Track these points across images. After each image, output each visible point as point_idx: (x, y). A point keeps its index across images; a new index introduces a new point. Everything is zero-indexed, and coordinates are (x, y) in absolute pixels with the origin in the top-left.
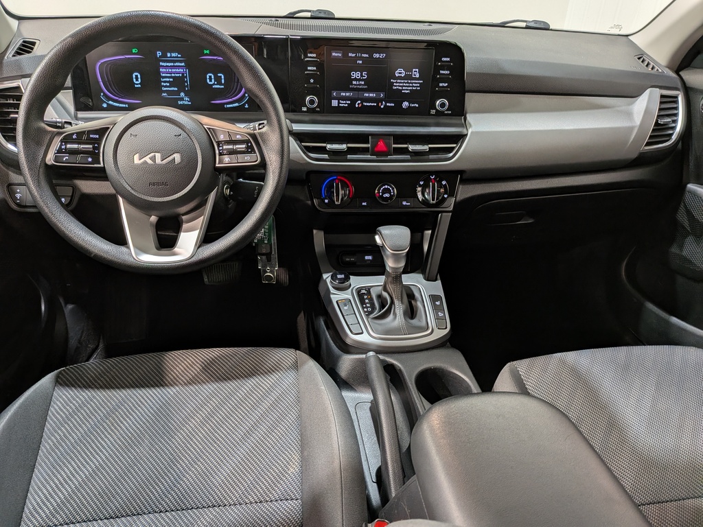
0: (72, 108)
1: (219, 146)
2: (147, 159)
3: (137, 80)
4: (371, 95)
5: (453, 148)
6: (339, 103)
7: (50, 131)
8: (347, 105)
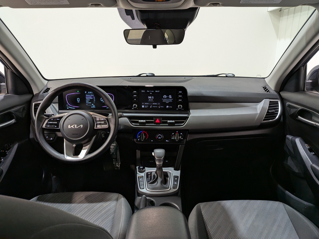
0: (57, 109)
1: (96, 122)
2: (72, 126)
3: (78, 100)
4: (155, 104)
5: (184, 122)
6: (144, 106)
7: (45, 118)
8: (147, 107)
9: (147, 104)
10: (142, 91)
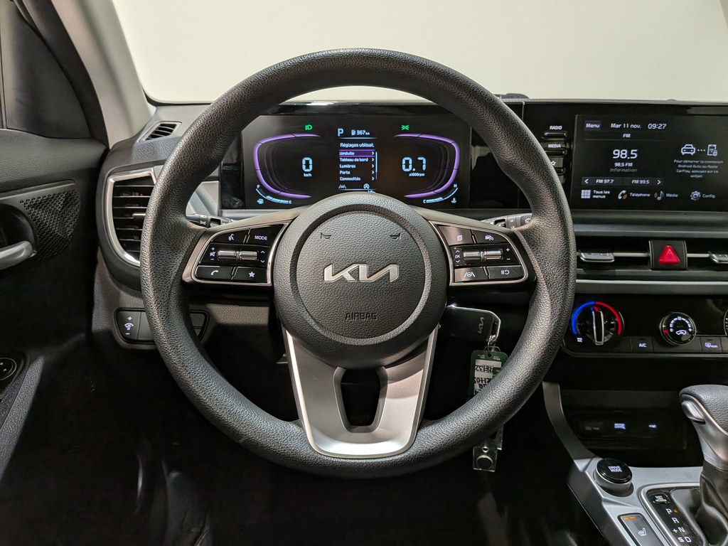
0: (215, 205)
1: (453, 254)
2: (346, 274)
3: (307, 167)
4: (643, 182)
6: (592, 194)
7: (194, 230)
8: (604, 197)
9: (606, 181)
10: (588, 125)
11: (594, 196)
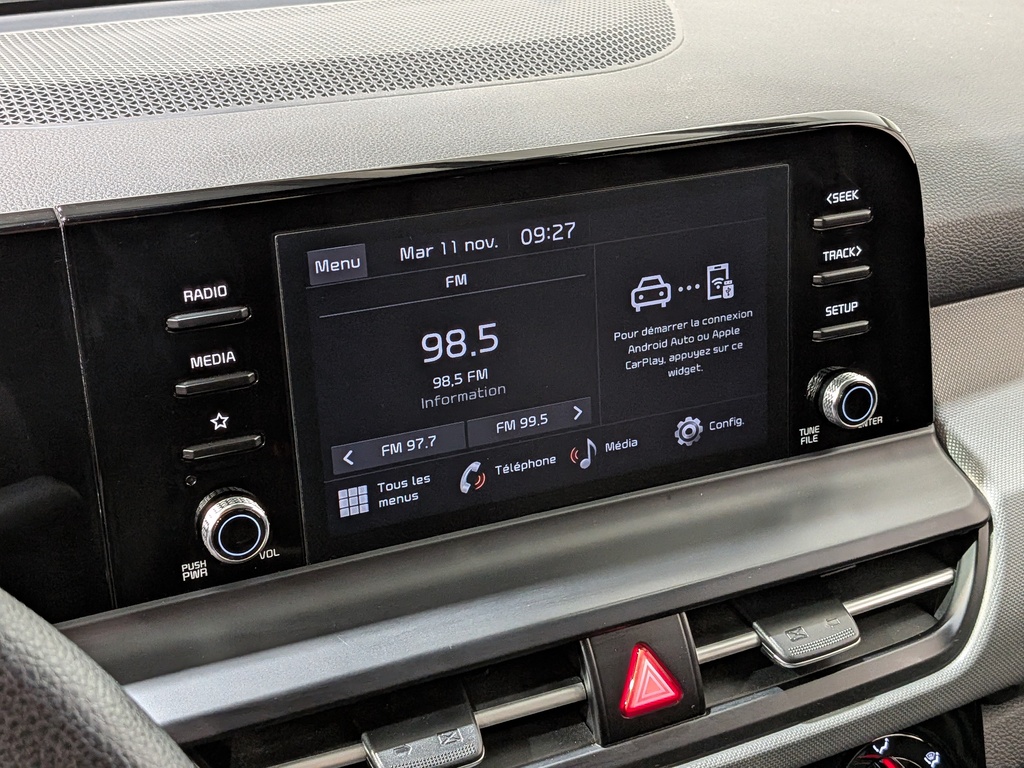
4: (528, 422)
6: (375, 496)
8: (415, 496)
9: (411, 445)
10: (321, 266)
11: (382, 503)
